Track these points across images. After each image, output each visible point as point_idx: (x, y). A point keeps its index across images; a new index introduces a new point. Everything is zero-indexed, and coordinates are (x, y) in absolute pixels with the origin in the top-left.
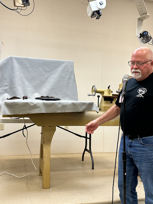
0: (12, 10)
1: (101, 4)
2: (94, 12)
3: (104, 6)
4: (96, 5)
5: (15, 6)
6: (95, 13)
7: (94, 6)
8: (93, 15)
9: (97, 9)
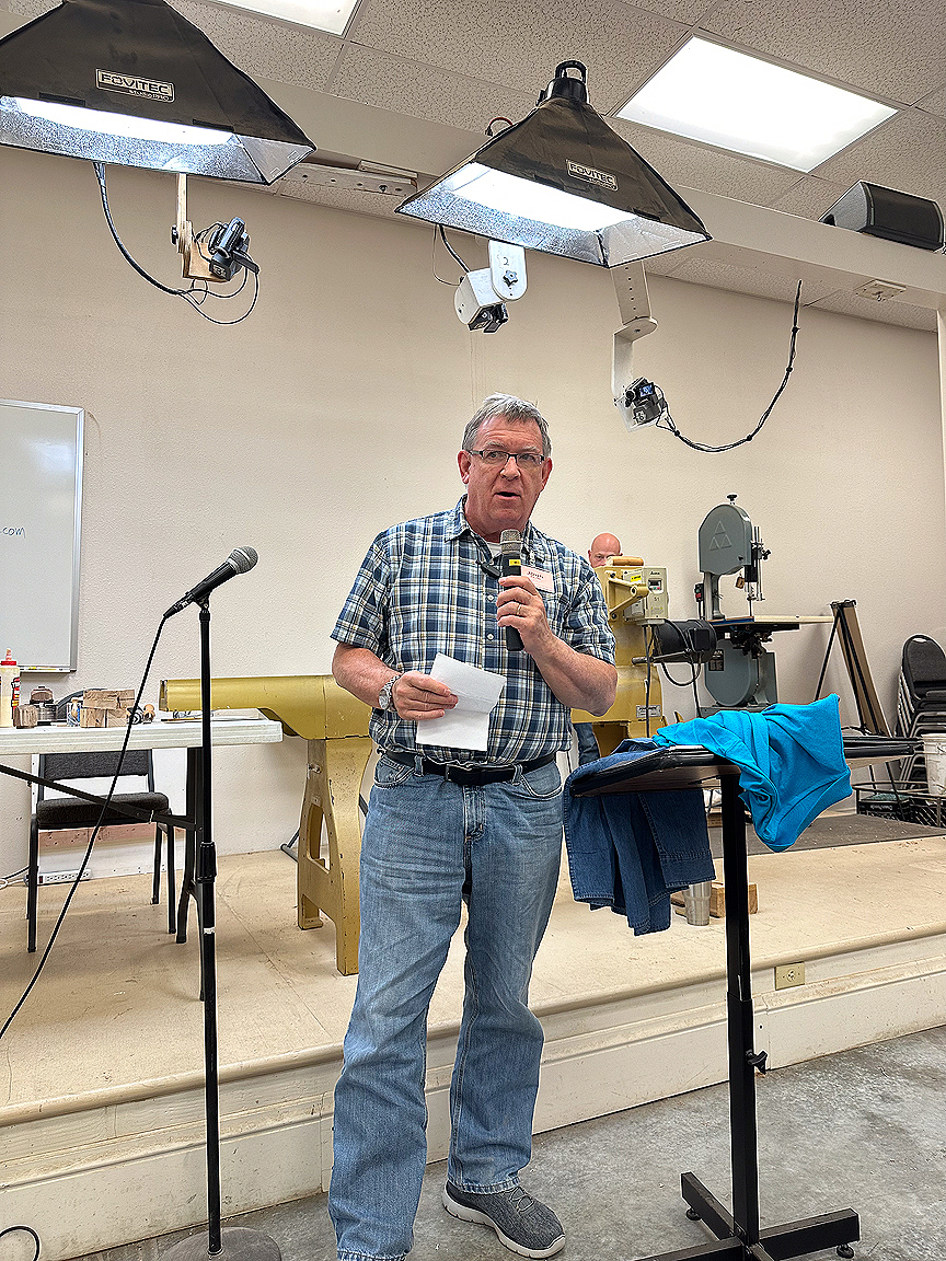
0: (174, 293)
1: (509, 284)
2: (485, 309)
3: (519, 289)
4: (489, 284)
5: (186, 275)
6: (485, 315)
7: (484, 287)
8: (479, 319)
9: (493, 301)
